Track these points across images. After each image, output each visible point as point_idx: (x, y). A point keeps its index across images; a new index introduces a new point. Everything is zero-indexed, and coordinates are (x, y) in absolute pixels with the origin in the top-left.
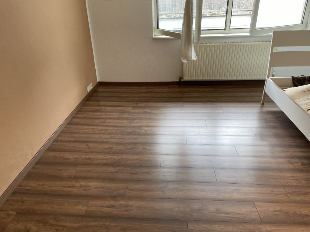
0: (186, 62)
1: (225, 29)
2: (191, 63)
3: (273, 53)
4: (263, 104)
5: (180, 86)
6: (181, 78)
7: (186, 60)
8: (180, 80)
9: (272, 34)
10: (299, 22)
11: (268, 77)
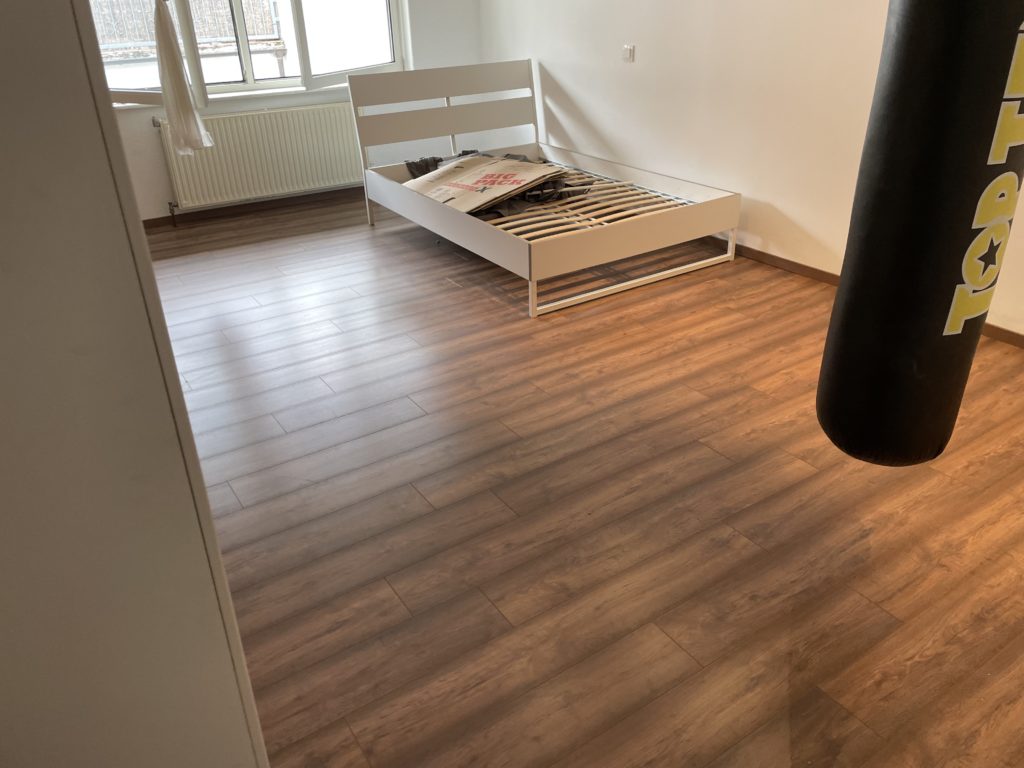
0: (190, 154)
1: (244, 81)
2: (207, 154)
3: (361, 121)
4: (373, 225)
5: (175, 226)
6: (173, 205)
7: (190, 150)
8: (172, 211)
9: (347, 84)
10: (388, 58)
11: (366, 168)
